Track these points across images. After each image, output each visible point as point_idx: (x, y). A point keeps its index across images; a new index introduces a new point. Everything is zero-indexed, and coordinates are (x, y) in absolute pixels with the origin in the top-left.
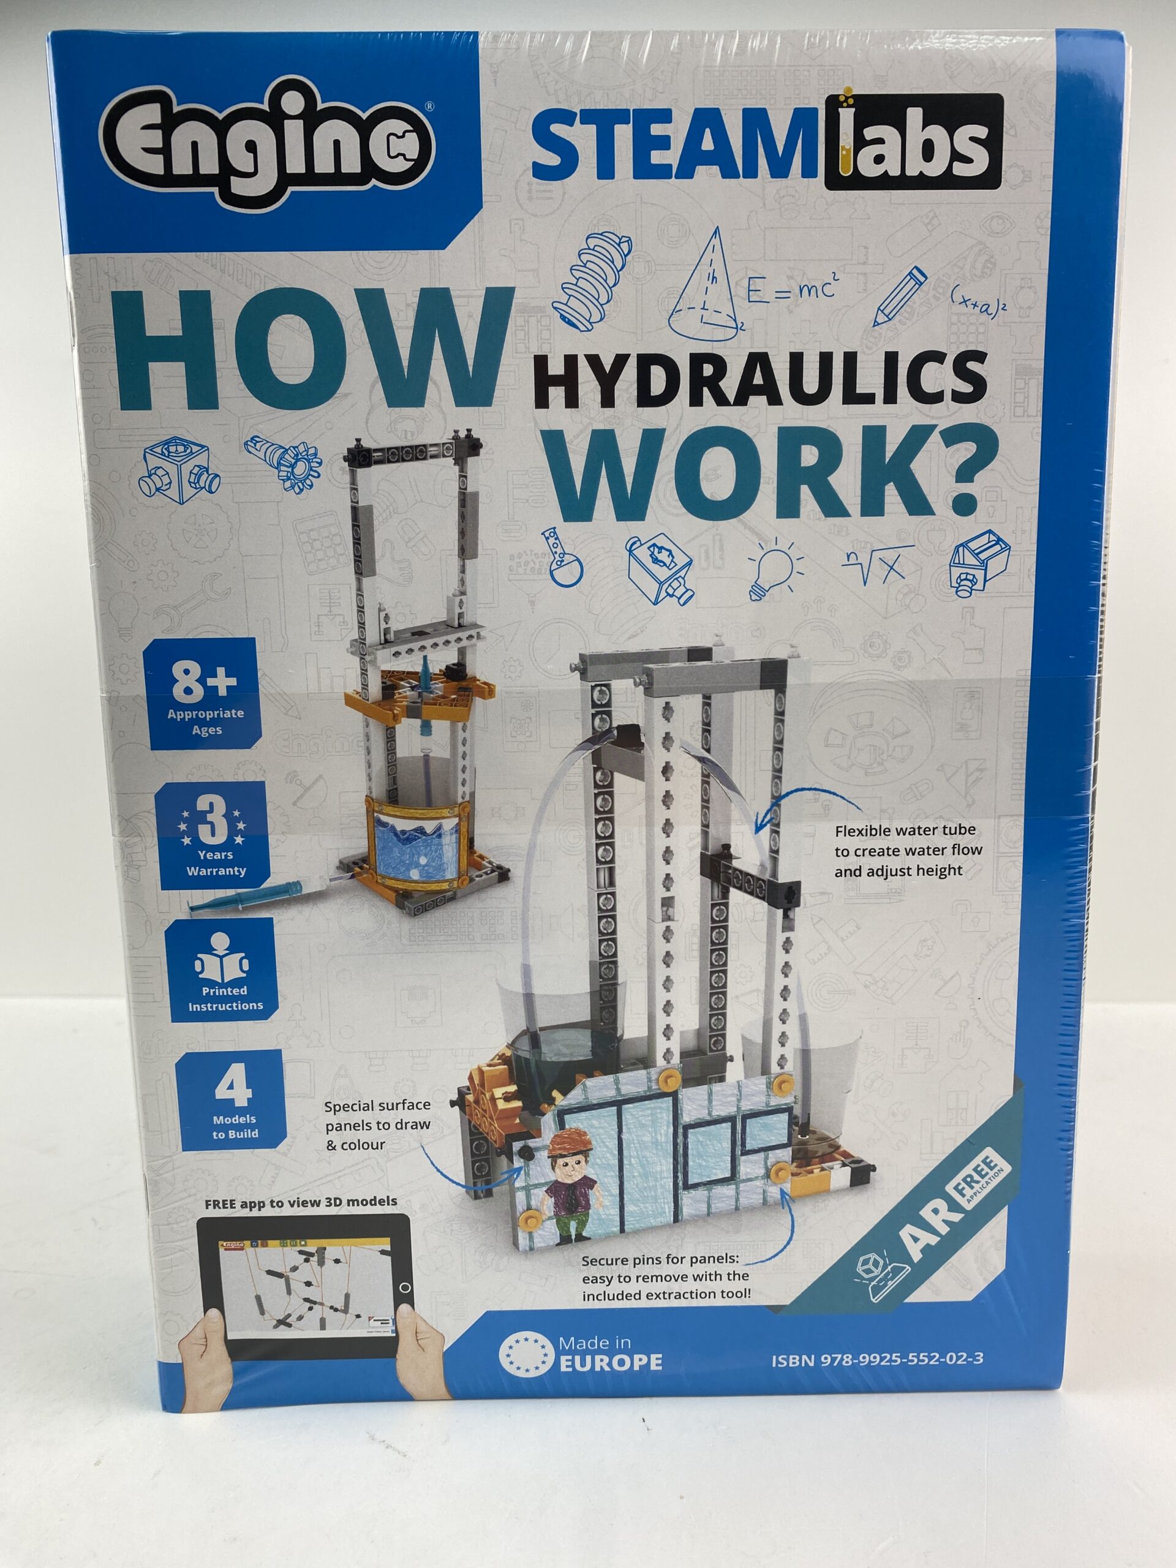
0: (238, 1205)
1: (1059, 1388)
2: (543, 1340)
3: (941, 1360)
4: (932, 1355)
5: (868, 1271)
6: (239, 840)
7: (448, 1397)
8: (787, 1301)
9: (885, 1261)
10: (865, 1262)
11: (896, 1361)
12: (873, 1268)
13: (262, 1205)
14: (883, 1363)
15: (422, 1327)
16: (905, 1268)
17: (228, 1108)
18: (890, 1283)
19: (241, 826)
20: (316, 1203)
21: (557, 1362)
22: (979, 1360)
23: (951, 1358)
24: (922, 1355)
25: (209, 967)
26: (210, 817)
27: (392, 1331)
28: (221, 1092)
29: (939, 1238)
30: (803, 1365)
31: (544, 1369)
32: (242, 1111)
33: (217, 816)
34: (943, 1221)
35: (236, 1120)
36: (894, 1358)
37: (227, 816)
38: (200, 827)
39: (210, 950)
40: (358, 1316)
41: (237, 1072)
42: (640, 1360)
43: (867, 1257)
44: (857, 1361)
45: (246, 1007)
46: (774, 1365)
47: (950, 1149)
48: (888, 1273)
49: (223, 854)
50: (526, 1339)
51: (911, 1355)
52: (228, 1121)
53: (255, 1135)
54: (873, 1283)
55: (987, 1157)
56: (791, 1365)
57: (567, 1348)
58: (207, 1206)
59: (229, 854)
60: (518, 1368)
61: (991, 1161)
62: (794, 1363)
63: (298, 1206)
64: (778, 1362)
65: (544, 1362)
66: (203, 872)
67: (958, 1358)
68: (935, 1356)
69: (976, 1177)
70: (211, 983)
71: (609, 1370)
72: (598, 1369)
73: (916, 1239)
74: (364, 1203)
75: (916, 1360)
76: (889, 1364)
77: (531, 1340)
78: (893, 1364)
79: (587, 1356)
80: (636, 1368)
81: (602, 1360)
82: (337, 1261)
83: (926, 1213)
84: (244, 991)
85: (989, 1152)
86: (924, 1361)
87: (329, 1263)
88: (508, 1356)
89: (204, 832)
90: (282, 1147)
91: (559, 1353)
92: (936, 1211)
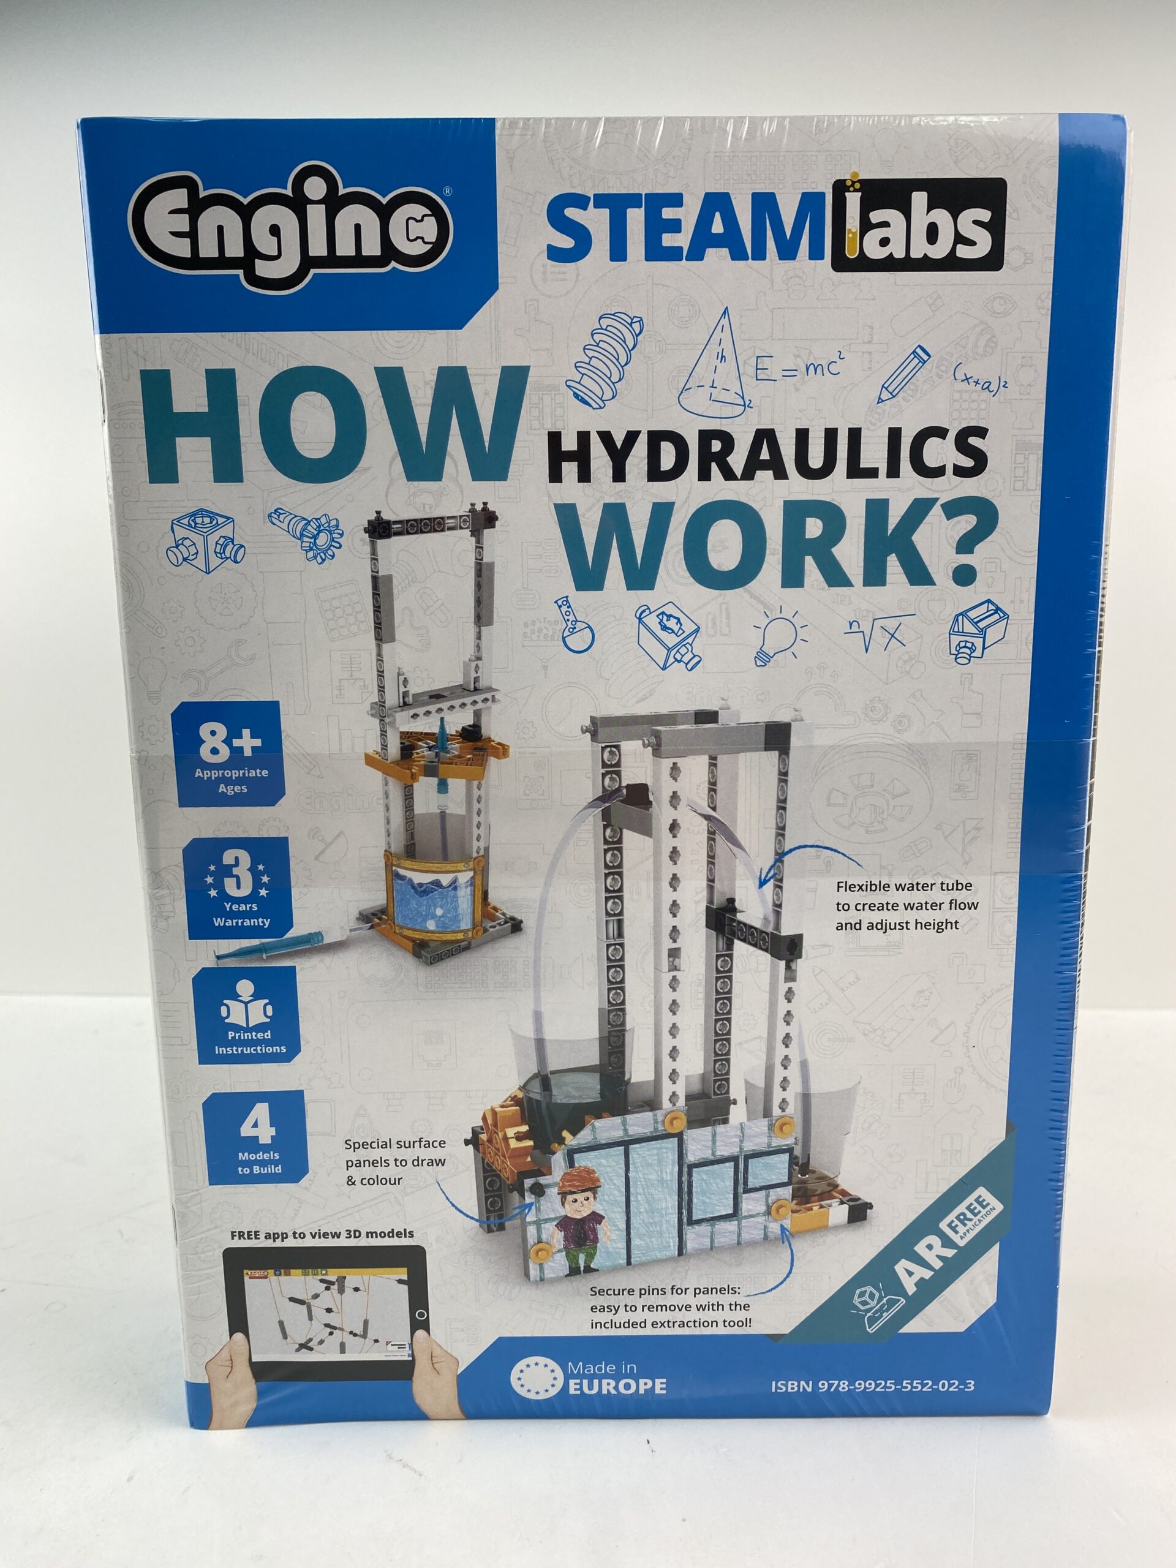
0: (262, 1236)
1: (1046, 1413)
2: (552, 1364)
3: (934, 1387)
4: (925, 1382)
5: (864, 1303)
6: (263, 892)
7: (462, 1416)
8: (786, 1330)
9: (881, 1294)
10: (862, 1294)
11: (891, 1388)
12: (869, 1300)
13: (285, 1236)
14: (878, 1390)
15: (437, 1352)
16: (900, 1300)
17: (252, 1144)
18: (885, 1314)
19: (265, 879)
20: (337, 1235)
21: (566, 1386)
22: (970, 1388)
23: (943, 1386)
24: (915, 1382)
25: (234, 1013)
26: (235, 871)
27: (409, 1355)
28: (246, 1130)
29: (933, 1273)
30: (801, 1390)
31: (553, 1392)
32: (266, 1148)
33: (243, 871)
34: (937, 1256)
35: (260, 1156)
36: (888, 1385)
37: (252, 869)
38: (226, 879)
39: (235, 997)
40: (376, 1341)
41: (261, 1111)
42: (646, 1384)
43: (863, 1289)
44: (853, 1387)
45: (269, 1050)
46: (773, 1390)
47: (944, 1188)
48: (883, 1305)
49: (248, 906)
50: (537, 1364)
51: (905, 1382)
52: (253, 1157)
53: (278, 1170)
54: (869, 1315)
55: (980, 1197)
56: (789, 1390)
57: (576, 1372)
58: (233, 1236)
59: (254, 906)
60: (529, 1391)
61: (984, 1200)
62: (792, 1388)
63: (320, 1238)
64: (777, 1387)
65: (553, 1386)
66: (229, 923)
67: (950, 1385)
68: (928, 1384)
69: (969, 1215)
70: (236, 1028)
71: (616, 1393)
72: (605, 1392)
73: (910, 1274)
74: (382, 1235)
75: (909, 1387)
76: (883, 1390)
77: (541, 1365)
78: (887, 1390)
79: (594, 1380)
80: (642, 1391)
81: (609, 1384)
82: (356, 1289)
83: (920, 1248)
84: (268, 1035)
85: (981, 1191)
86: (917, 1388)
87: (348, 1291)
88: (519, 1379)
89: (230, 885)
90: (304, 1181)
91: (567, 1377)
92: (930, 1247)
